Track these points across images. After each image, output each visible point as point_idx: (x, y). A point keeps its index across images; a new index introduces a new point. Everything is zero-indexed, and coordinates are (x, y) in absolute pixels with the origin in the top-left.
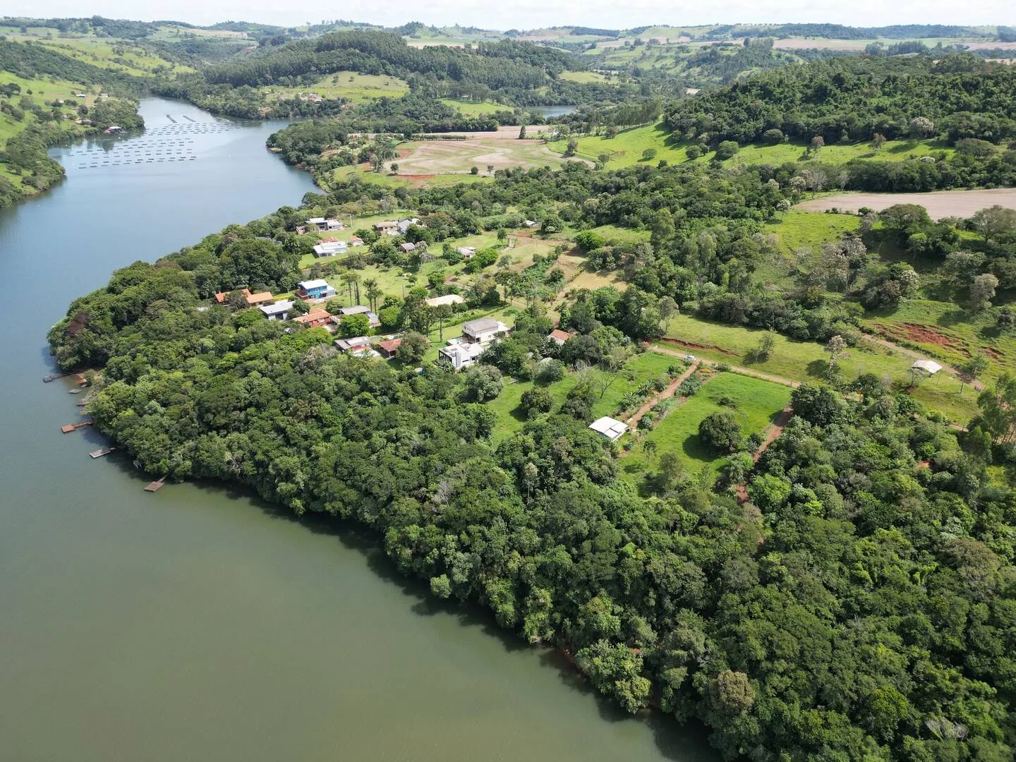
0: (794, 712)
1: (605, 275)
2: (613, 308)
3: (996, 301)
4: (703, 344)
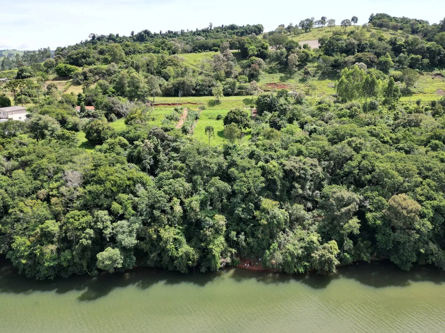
3: (299, 68)
4: (180, 103)
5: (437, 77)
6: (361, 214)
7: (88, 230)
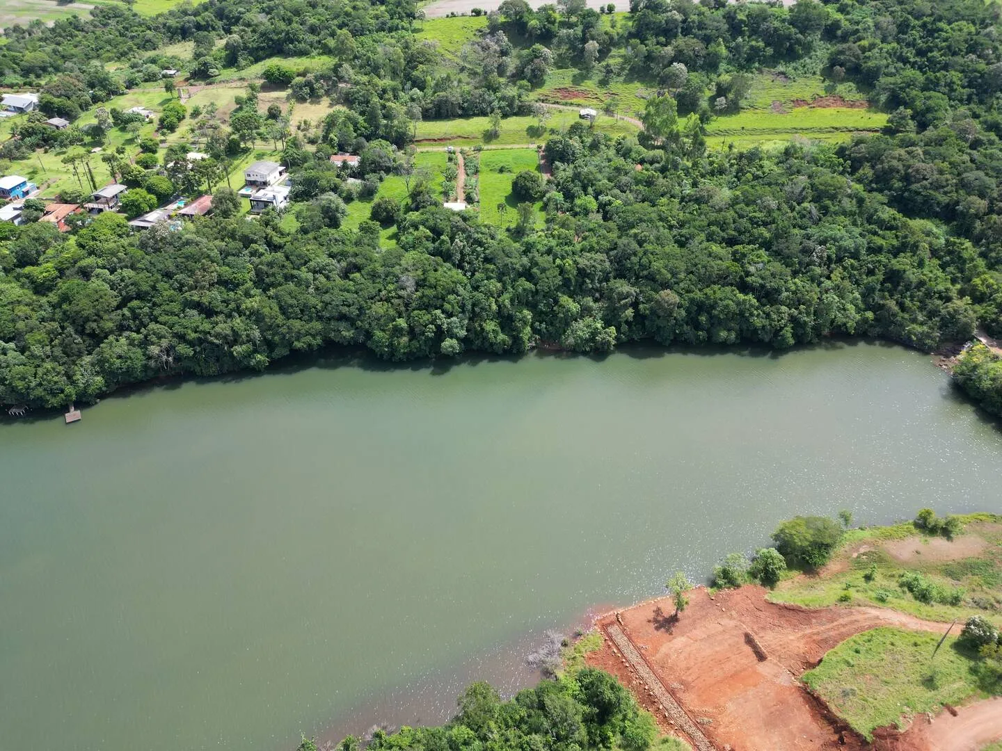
0: (698, 295)
1: (318, 103)
2: (366, 125)
3: (599, 60)
4: (448, 137)
5: (778, 78)
6: (635, 305)
7: (430, 326)
